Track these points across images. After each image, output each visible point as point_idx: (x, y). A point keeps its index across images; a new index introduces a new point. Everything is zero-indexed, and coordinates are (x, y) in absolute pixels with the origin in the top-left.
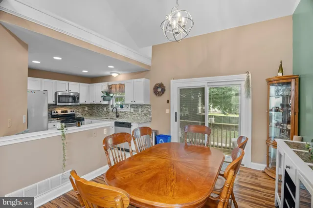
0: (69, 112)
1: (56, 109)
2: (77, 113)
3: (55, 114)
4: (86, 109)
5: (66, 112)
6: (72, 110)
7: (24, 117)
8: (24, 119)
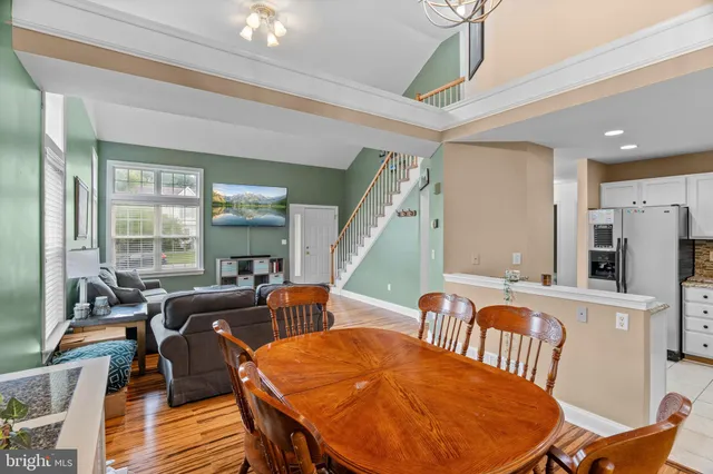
7: (514, 255)
8: (516, 258)
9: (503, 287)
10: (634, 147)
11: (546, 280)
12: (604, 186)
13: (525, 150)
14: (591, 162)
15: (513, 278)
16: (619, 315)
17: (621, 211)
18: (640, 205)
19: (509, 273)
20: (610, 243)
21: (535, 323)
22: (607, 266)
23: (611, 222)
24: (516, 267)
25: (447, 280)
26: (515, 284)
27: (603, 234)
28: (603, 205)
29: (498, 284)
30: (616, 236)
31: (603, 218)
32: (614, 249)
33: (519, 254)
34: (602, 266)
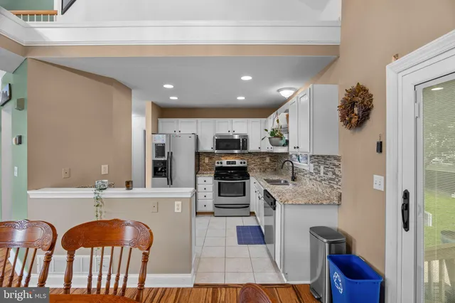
0: (238, 163)
1: (222, 158)
2: (253, 166)
3: (220, 165)
4: (268, 160)
5: (234, 163)
6: (243, 161)
7: (103, 166)
8: (104, 169)
9: (93, 196)
10: (176, 98)
11: (129, 185)
12: (160, 120)
13: (112, 85)
14: (153, 104)
15: (102, 187)
16: (176, 203)
17: (169, 136)
18: (177, 133)
19: (98, 183)
20: (163, 155)
21: (129, 233)
22: (162, 170)
23: (164, 142)
24: (105, 176)
25: (31, 197)
26: (104, 191)
27: (160, 150)
28: (160, 132)
29: (89, 193)
30: (167, 151)
31: (160, 139)
32: (166, 159)
33: (107, 166)
34: (160, 170)
